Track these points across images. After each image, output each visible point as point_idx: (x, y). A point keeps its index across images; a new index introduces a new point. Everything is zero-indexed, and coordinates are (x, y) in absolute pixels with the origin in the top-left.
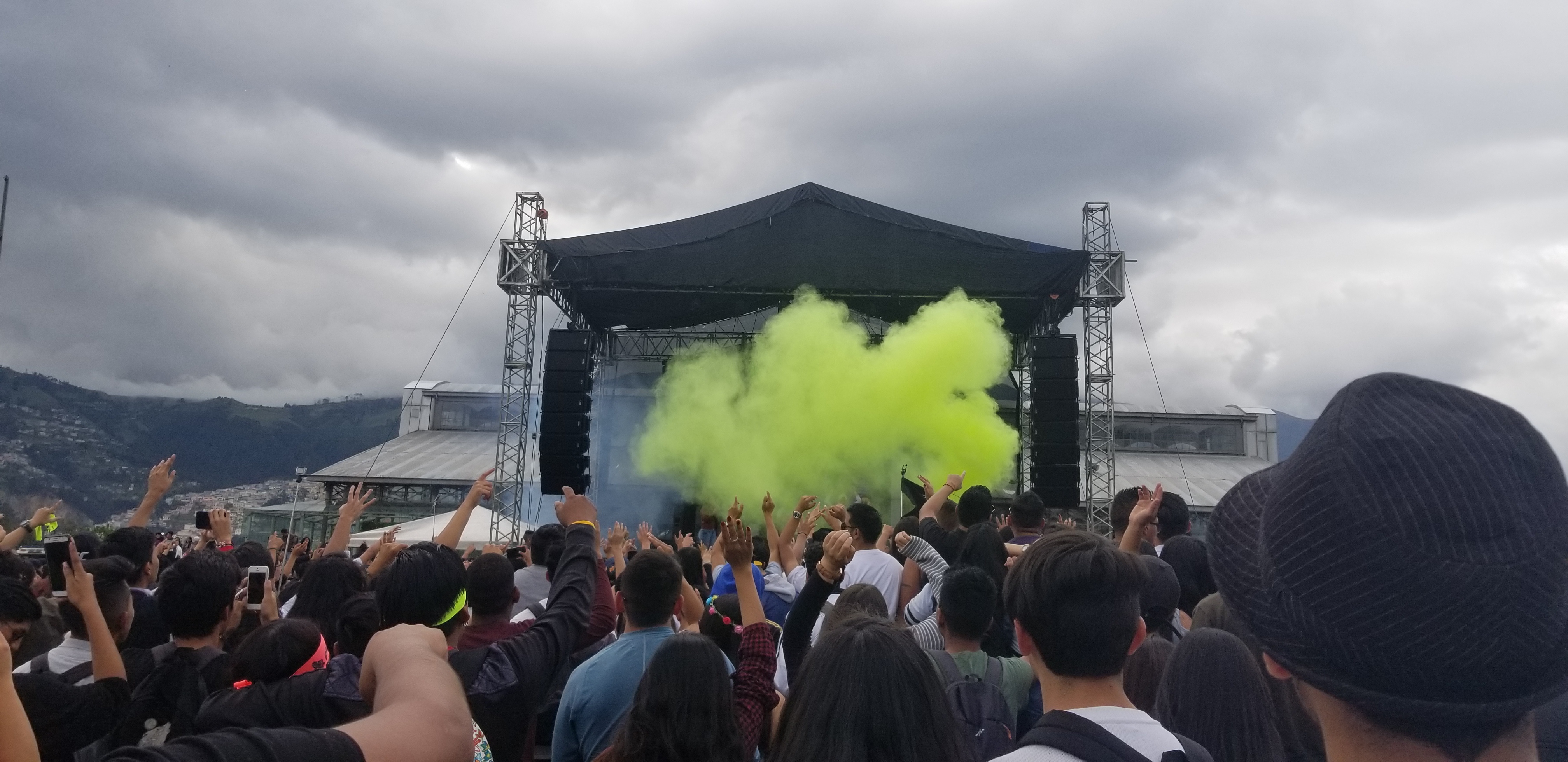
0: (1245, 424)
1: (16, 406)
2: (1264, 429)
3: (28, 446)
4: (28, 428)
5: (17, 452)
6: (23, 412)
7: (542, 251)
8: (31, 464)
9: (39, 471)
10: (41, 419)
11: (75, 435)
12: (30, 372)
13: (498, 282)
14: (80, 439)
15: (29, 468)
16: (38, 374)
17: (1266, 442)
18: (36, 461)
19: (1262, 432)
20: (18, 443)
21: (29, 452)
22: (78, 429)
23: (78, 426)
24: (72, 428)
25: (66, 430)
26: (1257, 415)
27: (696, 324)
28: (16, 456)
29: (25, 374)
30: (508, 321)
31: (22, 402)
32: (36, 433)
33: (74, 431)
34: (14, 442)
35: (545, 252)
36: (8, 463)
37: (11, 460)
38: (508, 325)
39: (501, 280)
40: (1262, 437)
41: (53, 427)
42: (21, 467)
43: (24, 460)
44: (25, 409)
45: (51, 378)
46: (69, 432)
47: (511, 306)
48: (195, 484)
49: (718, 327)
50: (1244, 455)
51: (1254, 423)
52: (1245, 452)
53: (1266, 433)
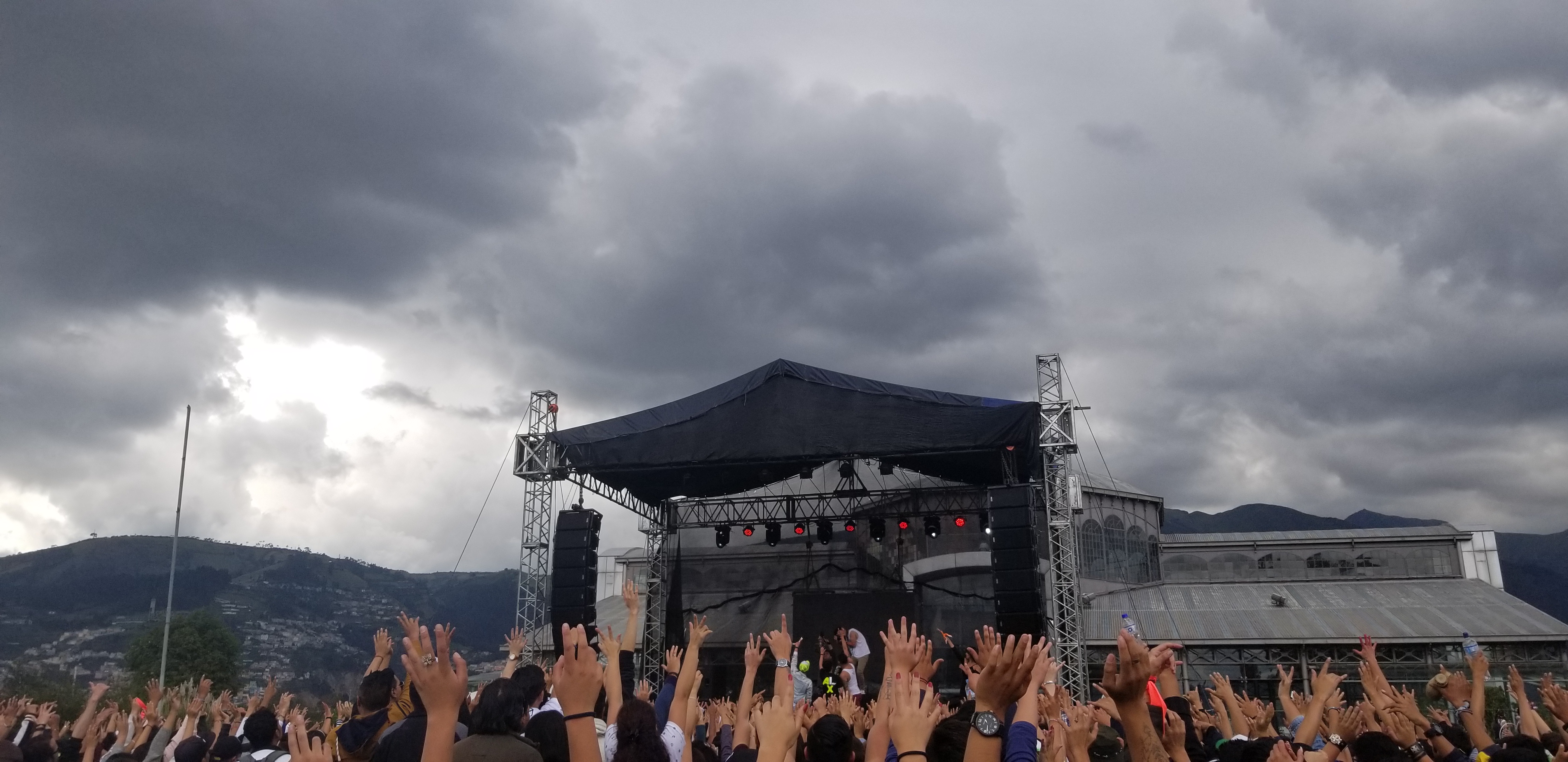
0: (1459, 543)
1: (330, 590)
2: (1482, 547)
3: (342, 626)
4: (342, 609)
5: (334, 632)
6: (338, 594)
7: (550, 442)
8: (345, 643)
9: (352, 649)
10: (353, 600)
11: (382, 613)
12: (342, 558)
13: (514, 472)
14: (387, 616)
15: (343, 646)
16: (349, 558)
17: (1487, 562)
18: (348, 640)
19: (1480, 551)
20: (333, 623)
21: (343, 631)
22: (385, 607)
23: (384, 604)
24: (380, 607)
25: (375, 608)
26: (1472, 533)
27: (748, 490)
28: (332, 635)
29: (338, 559)
30: (525, 507)
31: (336, 586)
32: (349, 613)
33: (381, 610)
34: (330, 622)
35: (553, 442)
36: (326, 643)
37: (327, 639)
38: (525, 510)
39: (517, 471)
40: (1481, 556)
41: (362, 607)
42: (337, 645)
43: (339, 640)
44: (339, 591)
45: (360, 561)
46: (377, 611)
47: (528, 492)
48: (486, 653)
49: (767, 491)
50: (1462, 578)
51: (1470, 542)
52: (1463, 574)
53: (1485, 551)
